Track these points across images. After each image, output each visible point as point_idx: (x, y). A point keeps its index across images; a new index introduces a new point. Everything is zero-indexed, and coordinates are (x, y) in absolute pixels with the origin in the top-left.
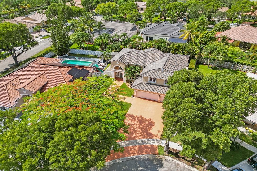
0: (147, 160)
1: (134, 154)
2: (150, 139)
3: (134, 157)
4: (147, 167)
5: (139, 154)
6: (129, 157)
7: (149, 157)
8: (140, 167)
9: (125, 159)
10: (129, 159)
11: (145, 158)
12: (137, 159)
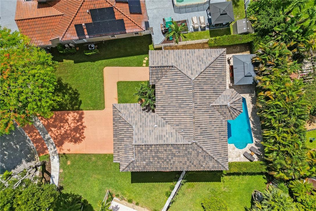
0: (28, 149)
1: (31, 136)
2: (54, 145)
3: (28, 138)
4: (21, 151)
5: (33, 141)
6: (26, 134)
7: (33, 150)
8: (20, 146)
9: (22, 132)
10: (24, 134)
11: (31, 147)
12: (27, 141)
